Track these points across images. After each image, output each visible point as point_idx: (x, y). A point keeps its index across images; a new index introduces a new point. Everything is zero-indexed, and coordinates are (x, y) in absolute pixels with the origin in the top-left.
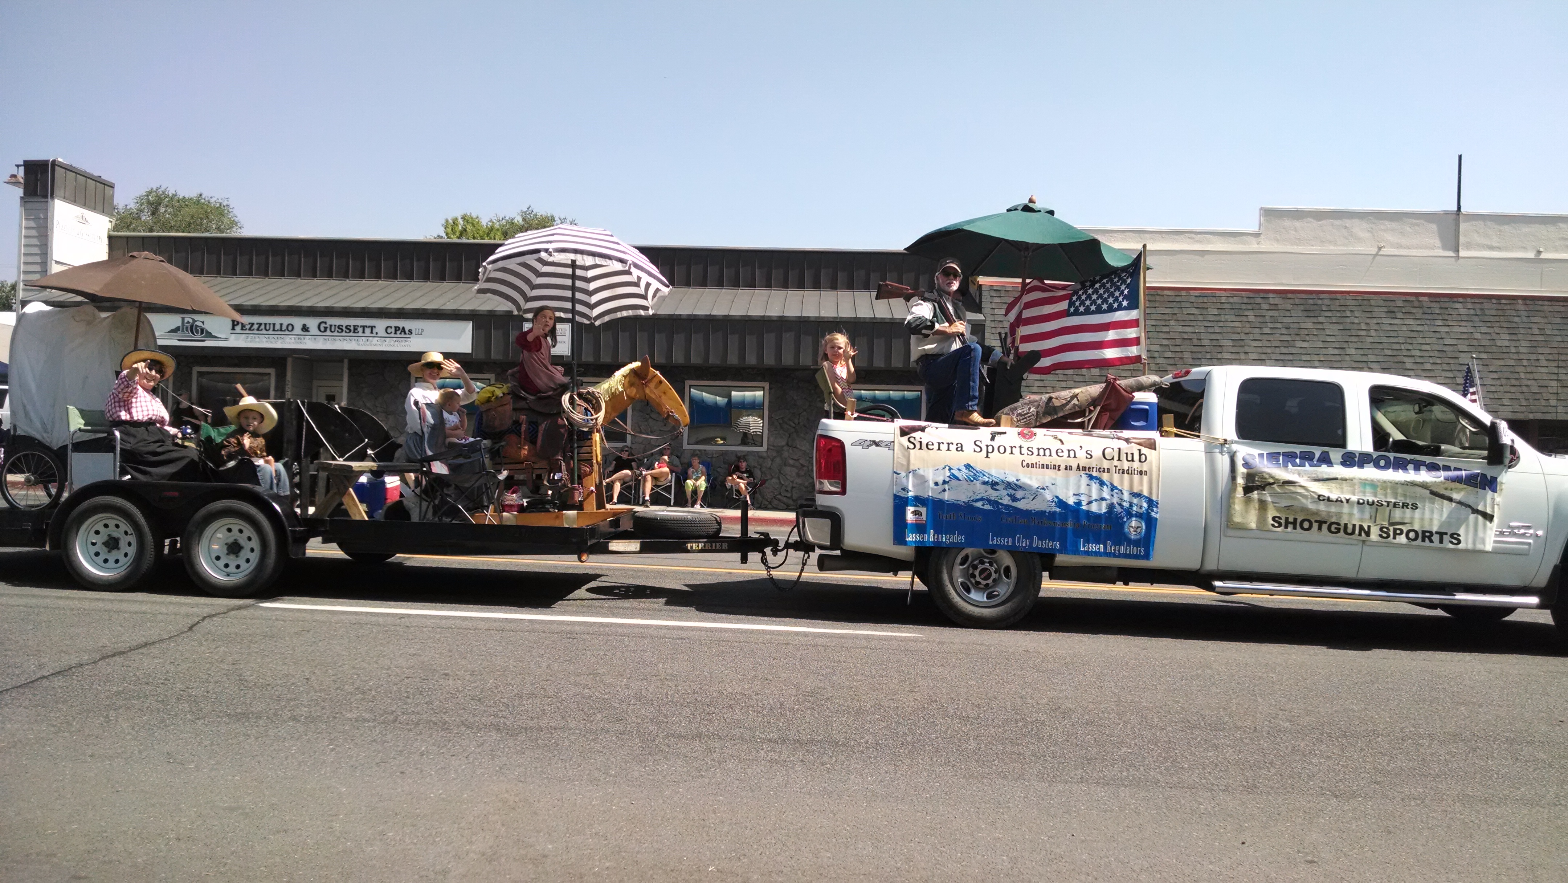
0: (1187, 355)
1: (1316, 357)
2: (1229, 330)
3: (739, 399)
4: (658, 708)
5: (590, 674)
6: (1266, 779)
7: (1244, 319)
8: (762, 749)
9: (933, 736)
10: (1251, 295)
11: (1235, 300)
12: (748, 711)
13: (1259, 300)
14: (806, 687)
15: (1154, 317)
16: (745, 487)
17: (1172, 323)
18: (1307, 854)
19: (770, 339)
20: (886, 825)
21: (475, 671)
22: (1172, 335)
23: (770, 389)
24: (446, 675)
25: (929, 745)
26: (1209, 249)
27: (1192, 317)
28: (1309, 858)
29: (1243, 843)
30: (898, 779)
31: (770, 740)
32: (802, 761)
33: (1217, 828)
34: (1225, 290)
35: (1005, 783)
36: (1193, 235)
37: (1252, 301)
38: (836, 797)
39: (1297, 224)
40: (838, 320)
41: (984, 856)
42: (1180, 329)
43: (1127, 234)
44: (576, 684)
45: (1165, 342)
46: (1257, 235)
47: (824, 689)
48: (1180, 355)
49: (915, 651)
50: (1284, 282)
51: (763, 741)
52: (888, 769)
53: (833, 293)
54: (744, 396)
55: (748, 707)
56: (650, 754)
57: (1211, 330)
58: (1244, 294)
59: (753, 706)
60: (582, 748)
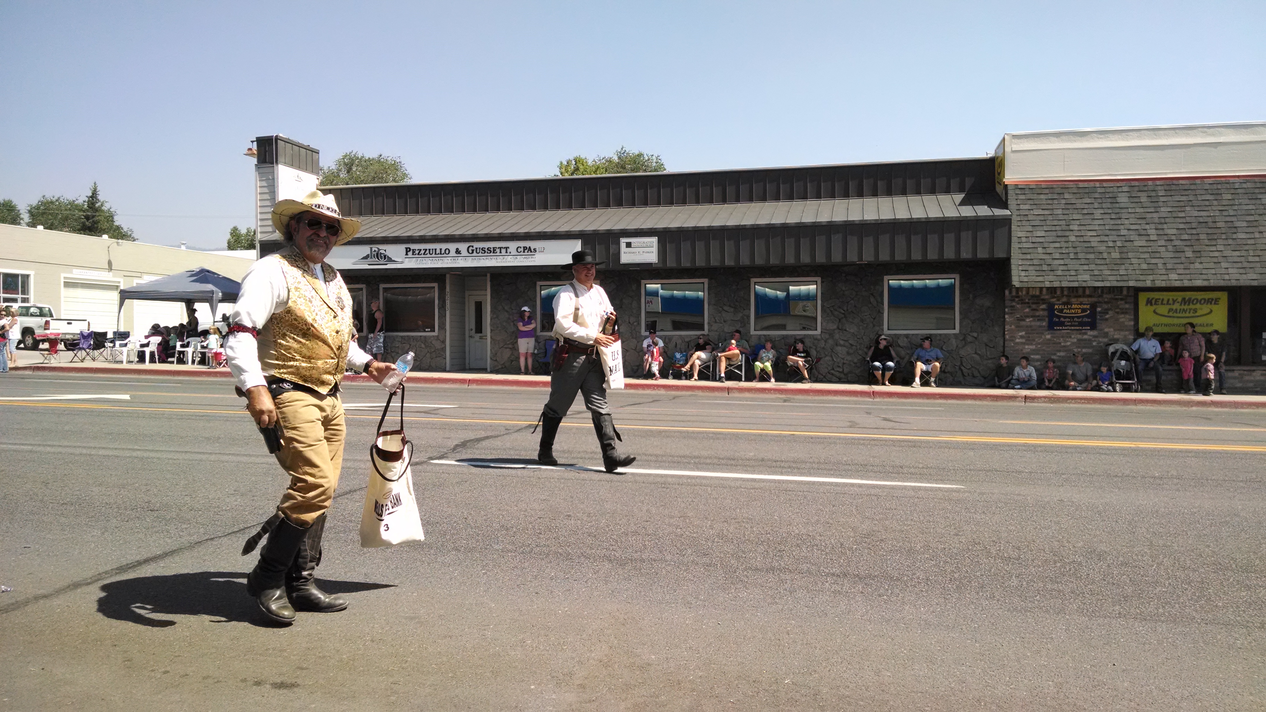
0: (1202, 237)
2: (1244, 212)
3: (796, 293)
4: (737, 545)
5: (681, 517)
7: (1258, 202)
8: (827, 582)
11: (1249, 185)
12: (813, 550)
14: (863, 531)
15: (1170, 204)
16: (804, 364)
17: (1188, 209)
19: (821, 241)
20: (939, 650)
21: (591, 513)
22: (1188, 219)
23: (822, 282)
24: (569, 516)
25: (976, 582)
27: (1207, 203)
30: (948, 611)
31: (833, 574)
32: (862, 593)
34: (1238, 177)
35: (1048, 616)
36: (1205, 129)
38: (893, 624)
40: (879, 222)
41: (1031, 681)
42: (1196, 214)
43: (1142, 132)
44: (670, 525)
45: (1182, 226)
47: (878, 532)
48: (1196, 237)
49: (955, 501)
51: (827, 575)
52: (939, 602)
53: (874, 200)
54: (800, 290)
55: (813, 546)
56: (732, 583)
57: (1225, 213)
58: (1257, 179)
59: (817, 546)
60: (676, 577)
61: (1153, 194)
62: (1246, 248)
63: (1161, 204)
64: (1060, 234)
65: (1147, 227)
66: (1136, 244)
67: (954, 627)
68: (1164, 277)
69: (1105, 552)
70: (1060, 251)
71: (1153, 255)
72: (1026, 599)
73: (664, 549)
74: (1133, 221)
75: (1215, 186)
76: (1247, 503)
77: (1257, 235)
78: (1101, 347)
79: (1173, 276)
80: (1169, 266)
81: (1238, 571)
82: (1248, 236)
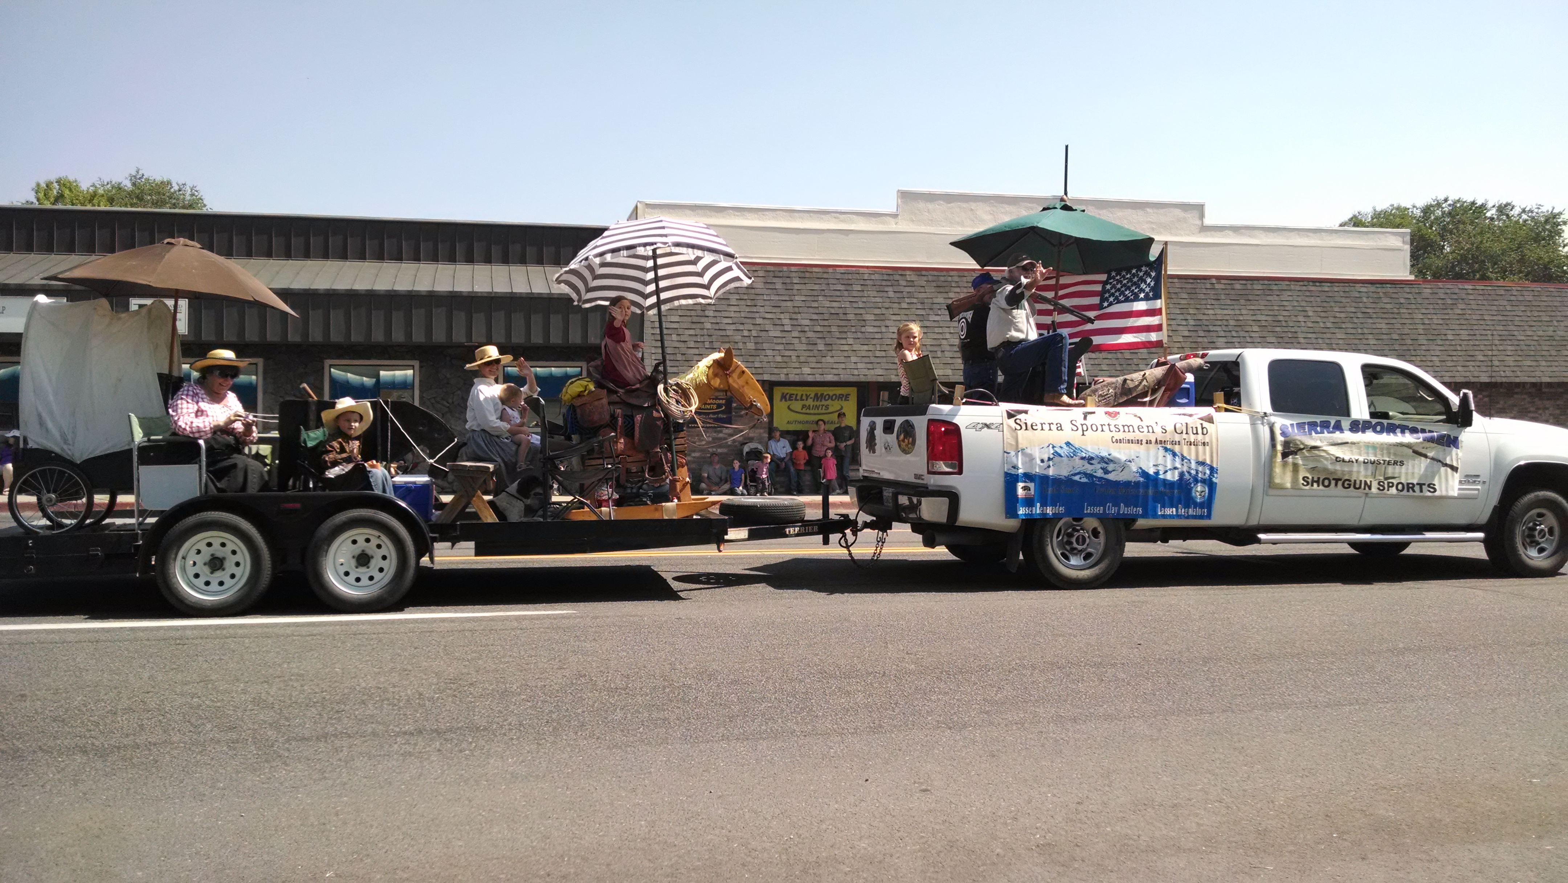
0: (834, 329)
1: (947, 330)
2: (872, 305)
3: (389, 379)
4: (279, 711)
5: (201, 682)
6: (890, 718)
7: (885, 294)
8: (396, 743)
9: (580, 711)
10: (890, 272)
11: (877, 277)
12: (382, 705)
13: (897, 277)
14: (449, 675)
15: (804, 293)
16: (395, 471)
17: (820, 298)
18: (922, 783)
19: (418, 315)
20: (524, 805)
21: (60, 689)
22: (821, 310)
23: (421, 367)
24: (23, 696)
25: (575, 720)
26: (852, 228)
27: (838, 293)
28: (924, 787)
29: (867, 780)
30: (540, 758)
31: (405, 733)
32: (439, 750)
33: (844, 769)
34: (867, 267)
35: (649, 749)
36: (838, 215)
37: (891, 278)
38: (473, 783)
39: (930, 206)
40: (493, 295)
41: (622, 823)
42: (828, 304)
43: (778, 212)
44: (182, 694)
45: (815, 317)
46: (895, 216)
47: (468, 674)
48: (828, 329)
49: (567, 628)
50: (919, 260)
51: (397, 735)
52: (531, 749)
53: (487, 267)
54: (394, 375)
55: (383, 701)
56: (266, 761)
57: (855, 305)
58: (884, 271)
59: (388, 700)
60: (186, 763)
61: (788, 281)
62: (874, 342)
63: (795, 292)
64: (695, 319)
65: (782, 316)
66: (772, 334)
67: (544, 776)
68: (798, 371)
69: (717, 671)
70: (695, 339)
71: (787, 347)
72: (628, 733)
73: (170, 728)
74: (769, 309)
75: (846, 276)
76: (858, 606)
77: (884, 329)
78: (736, 446)
79: (806, 370)
80: (802, 359)
81: (841, 677)
82: (876, 330)
